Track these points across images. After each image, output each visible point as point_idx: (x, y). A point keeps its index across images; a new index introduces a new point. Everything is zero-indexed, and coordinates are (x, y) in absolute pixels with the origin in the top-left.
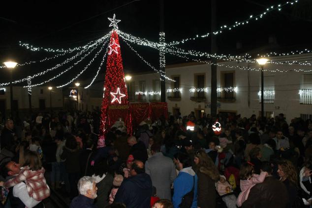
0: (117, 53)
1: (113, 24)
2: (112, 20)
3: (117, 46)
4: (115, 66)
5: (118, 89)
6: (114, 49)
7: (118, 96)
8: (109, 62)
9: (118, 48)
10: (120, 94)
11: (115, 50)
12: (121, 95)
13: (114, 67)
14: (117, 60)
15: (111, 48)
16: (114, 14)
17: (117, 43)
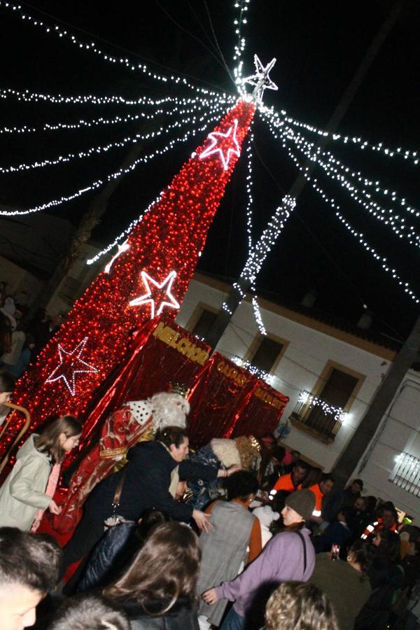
0: (226, 168)
1: (256, 81)
2: (261, 71)
3: (234, 147)
4: (201, 200)
5: (173, 275)
6: (225, 150)
7: (158, 295)
8: (188, 178)
9: (235, 156)
10: (168, 293)
11: (225, 155)
12: (169, 300)
13: (196, 200)
14: (214, 184)
15: (215, 141)
16: (274, 60)
17: (238, 139)
